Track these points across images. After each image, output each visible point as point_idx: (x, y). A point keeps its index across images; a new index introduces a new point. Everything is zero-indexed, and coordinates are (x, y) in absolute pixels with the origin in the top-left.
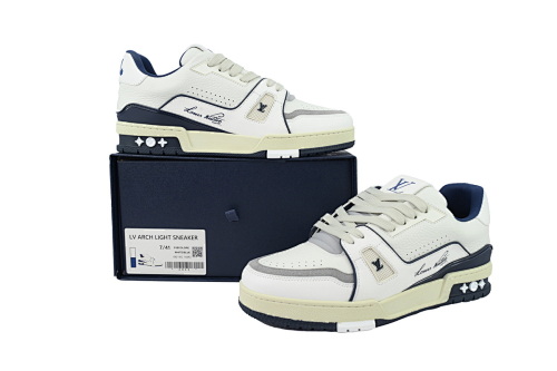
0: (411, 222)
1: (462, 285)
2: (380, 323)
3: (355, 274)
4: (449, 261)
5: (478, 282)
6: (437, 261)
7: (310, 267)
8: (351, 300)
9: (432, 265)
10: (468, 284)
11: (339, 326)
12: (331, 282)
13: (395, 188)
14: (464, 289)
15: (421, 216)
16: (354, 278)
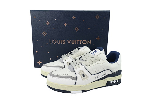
0: (94, 64)
1: (111, 81)
2: (83, 91)
3: (76, 78)
4: (106, 75)
5: (116, 80)
6: (102, 75)
7: (64, 75)
8: (75, 85)
9: (100, 76)
10: (113, 81)
11: (71, 92)
12: (70, 80)
13: (93, 53)
14: (111, 82)
15: (98, 62)
16: (76, 79)
